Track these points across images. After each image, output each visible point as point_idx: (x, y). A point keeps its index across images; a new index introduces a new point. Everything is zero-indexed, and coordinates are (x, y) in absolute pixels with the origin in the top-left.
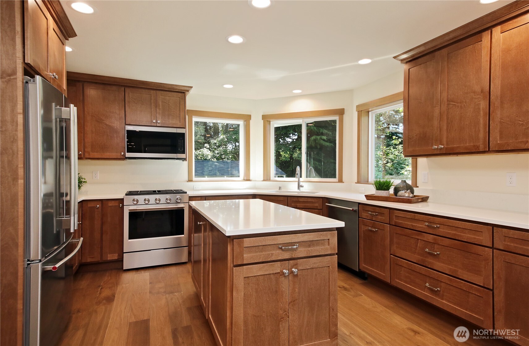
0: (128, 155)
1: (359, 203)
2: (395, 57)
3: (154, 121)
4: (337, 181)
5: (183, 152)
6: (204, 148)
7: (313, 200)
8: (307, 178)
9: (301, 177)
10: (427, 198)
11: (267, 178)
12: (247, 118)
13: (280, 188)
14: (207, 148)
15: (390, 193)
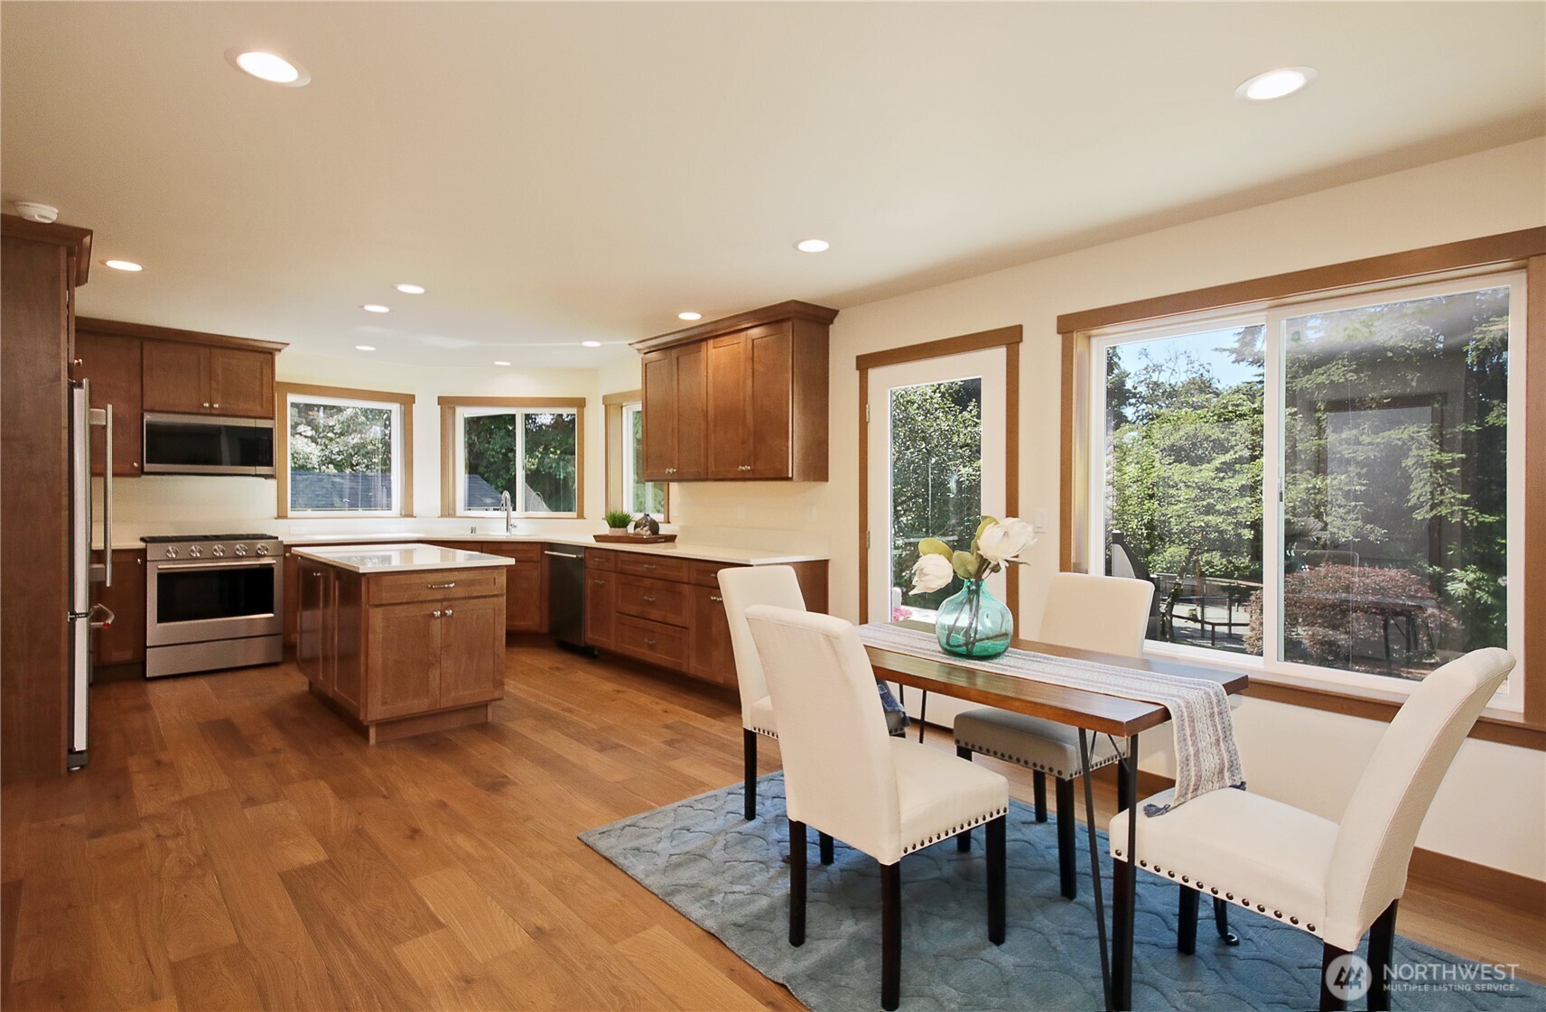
0: (147, 467)
1: (586, 548)
2: (630, 344)
3: (207, 405)
4: (576, 516)
5: (270, 463)
6: (298, 436)
7: (525, 547)
8: (526, 511)
9: (514, 509)
10: (675, 536)
11: (448, 511)
12: (407, 401)
13: (473, 531)
14: (306, 437)
15: (629, 532)
